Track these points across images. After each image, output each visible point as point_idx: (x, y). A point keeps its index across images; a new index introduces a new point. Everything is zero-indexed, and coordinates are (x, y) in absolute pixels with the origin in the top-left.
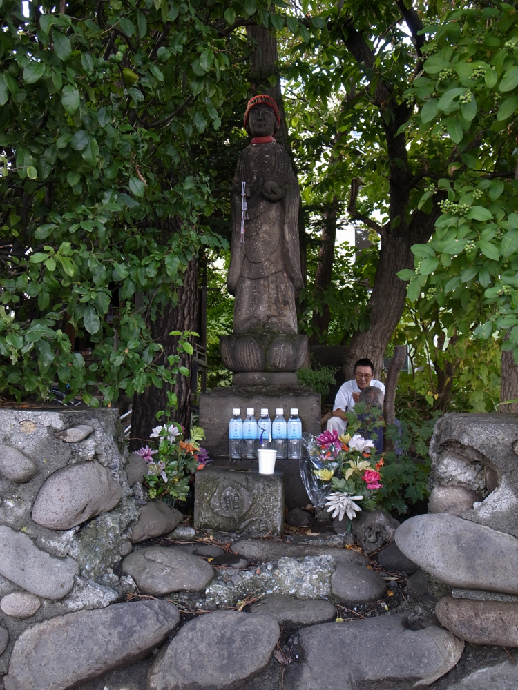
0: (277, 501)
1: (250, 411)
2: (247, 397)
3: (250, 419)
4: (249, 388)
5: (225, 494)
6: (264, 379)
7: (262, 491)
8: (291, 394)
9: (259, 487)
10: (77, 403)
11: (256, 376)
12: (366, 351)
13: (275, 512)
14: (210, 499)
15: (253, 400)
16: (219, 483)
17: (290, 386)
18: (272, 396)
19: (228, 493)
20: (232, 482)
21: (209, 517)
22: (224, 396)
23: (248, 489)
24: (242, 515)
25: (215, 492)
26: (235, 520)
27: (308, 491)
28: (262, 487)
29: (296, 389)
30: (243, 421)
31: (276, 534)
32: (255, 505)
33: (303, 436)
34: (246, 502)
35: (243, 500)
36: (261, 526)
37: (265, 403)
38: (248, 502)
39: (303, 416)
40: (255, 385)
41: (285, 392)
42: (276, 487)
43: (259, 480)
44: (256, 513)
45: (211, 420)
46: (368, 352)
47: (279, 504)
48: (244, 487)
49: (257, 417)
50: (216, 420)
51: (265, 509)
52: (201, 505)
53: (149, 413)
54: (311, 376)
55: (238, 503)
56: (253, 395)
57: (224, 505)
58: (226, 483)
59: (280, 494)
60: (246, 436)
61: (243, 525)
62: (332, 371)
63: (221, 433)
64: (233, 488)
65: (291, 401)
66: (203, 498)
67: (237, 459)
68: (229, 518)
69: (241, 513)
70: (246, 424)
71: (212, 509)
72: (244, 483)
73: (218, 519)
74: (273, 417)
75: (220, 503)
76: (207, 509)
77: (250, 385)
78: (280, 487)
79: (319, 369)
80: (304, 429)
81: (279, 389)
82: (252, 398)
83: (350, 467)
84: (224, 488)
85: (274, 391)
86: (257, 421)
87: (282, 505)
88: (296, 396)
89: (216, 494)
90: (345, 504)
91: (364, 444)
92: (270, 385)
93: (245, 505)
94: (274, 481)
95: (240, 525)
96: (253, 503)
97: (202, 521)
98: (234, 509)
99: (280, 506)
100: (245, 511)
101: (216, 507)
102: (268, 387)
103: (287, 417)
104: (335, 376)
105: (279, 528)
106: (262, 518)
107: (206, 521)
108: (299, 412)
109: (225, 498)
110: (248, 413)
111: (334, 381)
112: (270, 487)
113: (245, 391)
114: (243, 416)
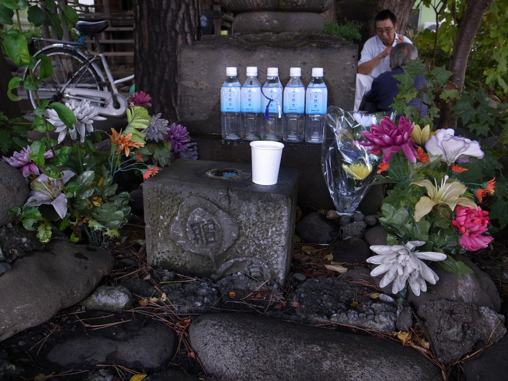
0: (280, 235)
1: (252, 71)
2: (248, 50)
3: (251, 83)
4: (252, 36)
5: (193, 219)
6: (275, 22)
7: (254, 217)
8: (314, 45)
9: (249, 210)
10: (91, 59)
11: (264, 17)
12: (394, 5)
13: (276, 252)
14: (169, 225)
15: (257, 53)
16: (182, 200)
17: (314, 33)
18: (286, 48)
19: (197, 218)
20: (204, 201)
21: (169, 251)
22: (215, 49)
23: (229, 213)
24: (221, 252)
25: (175, 215)
26: (209, 259)
27: (331, 192)
28: (254, 210)
29: (322, 38)
30: (242, 86)
31: (275, 286)
32: (242, 238)
33: (328, 111)
34: (226, 233)
35: (221, 230)
36: (252, 270)
37: (274, 59)
38: (230, 233)
39: (330, 80)
40: (262, 31)
41: (305, 42)
42: (278, 213)
43: (249, 200)
44: (243, 251)
45: (197, 84)
46: (396, 5)
47: (283, 240)
48: (224, 210)
49: (262, 80)
50: (204, 84)
51: (259, 246)
52: (155, 233)
53: (151, 70)
54: (336, 30)
55: (213, 235)
56: (256, 46)
57: (191, 236)
58: (193, 201)
59: (285, 224)
60: (246, 108)
61: (223, 267)
62: (357, 26)
63: (212, 103)
64: (206, 209)
65: (313, 56)
66: (157, 222)
67: (232, 141)
68: (200, 255)
69: (218, 249)
70: (245, 90)
71: (173, 241)
72: (224, 203)
73: (183, 255)
74: (284, 80)
75: (186, 233)
76: (166, 240)
77: (255, 32)
78: (285, 213)
79: (344, 23)
80: (330, 101)
81: (297, 37)
82: (255, 51)
83: (426, 195)
84: (191, 209)
85: (289, 40)
86: (262, 86)
87: (288, 243)
88: (321, 48)
89: (177, 218)
90: (409, 270)
91: (459, 150)
92: (283, 31)
93: (226, 238)
94: (275, 201)
95: (218, 267)
96: (239, 237)
97: (158, 256)
98: (208, 242)
99: (284, 242)
100: (226, 246)
101: (178, 238)
102: (280, 35)
103: (306, 81)
104: (361, 31)
105: (281, 276)
106: (253, 259)
107: (165, 257)
108: (324, 73)
109: (192, 226)
110: (248, 74)
111: (359, 36)
112: (267, 212)
113: (247, 40)
114: (241, 78)
